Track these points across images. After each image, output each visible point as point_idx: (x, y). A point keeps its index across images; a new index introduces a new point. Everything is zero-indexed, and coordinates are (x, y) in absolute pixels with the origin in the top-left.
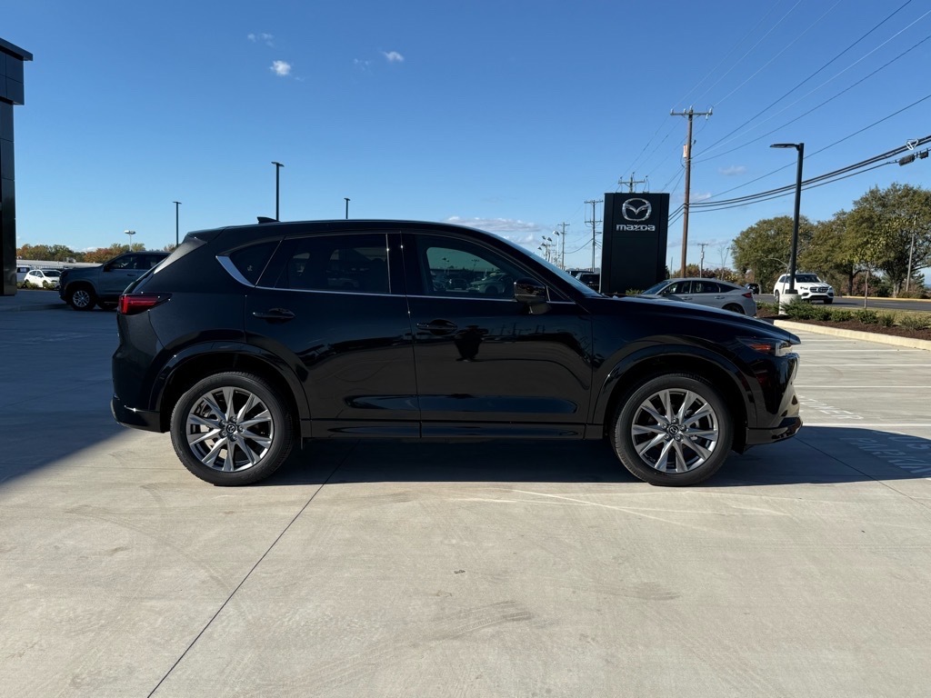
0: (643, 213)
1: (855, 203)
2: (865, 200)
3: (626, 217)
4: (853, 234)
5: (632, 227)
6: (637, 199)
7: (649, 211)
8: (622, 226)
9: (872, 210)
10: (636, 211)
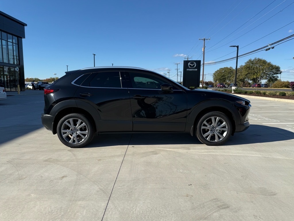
0: (194, 66)
1: (245, 63)
2: (248, 62)
3: (189, 67)
4: (245, 71)
5: (191, 69)
6: (192, 62)
7: (196, 65)
8: (188, 69)
9: (249, 65)
10: (192, 65)
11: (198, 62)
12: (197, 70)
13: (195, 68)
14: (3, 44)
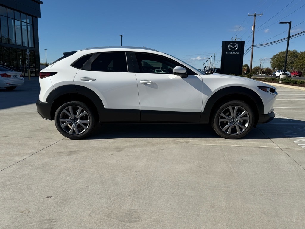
0: (235, 48)
3: (229, 49)
5: (231, 53)
6: (233, 43)
7: (237, 47)
8: (228, 52)
10: (233, 47)
11: (242, 44)
12: (239, 53)
13: (237, 51)
14: (16, 25)
